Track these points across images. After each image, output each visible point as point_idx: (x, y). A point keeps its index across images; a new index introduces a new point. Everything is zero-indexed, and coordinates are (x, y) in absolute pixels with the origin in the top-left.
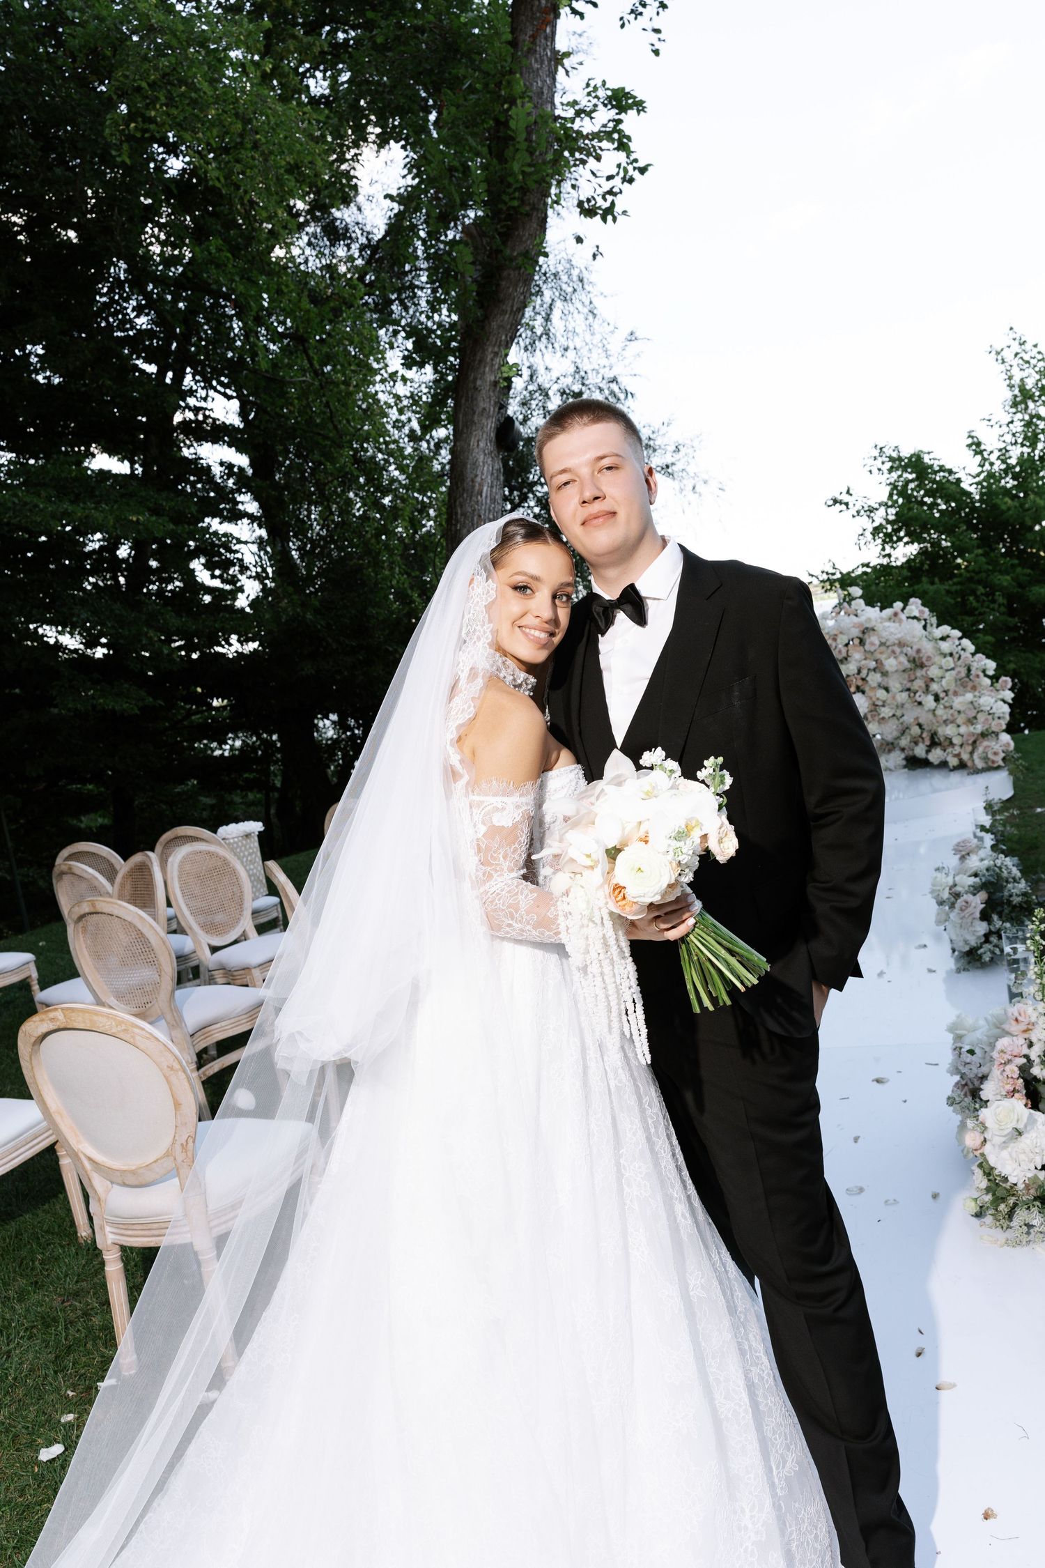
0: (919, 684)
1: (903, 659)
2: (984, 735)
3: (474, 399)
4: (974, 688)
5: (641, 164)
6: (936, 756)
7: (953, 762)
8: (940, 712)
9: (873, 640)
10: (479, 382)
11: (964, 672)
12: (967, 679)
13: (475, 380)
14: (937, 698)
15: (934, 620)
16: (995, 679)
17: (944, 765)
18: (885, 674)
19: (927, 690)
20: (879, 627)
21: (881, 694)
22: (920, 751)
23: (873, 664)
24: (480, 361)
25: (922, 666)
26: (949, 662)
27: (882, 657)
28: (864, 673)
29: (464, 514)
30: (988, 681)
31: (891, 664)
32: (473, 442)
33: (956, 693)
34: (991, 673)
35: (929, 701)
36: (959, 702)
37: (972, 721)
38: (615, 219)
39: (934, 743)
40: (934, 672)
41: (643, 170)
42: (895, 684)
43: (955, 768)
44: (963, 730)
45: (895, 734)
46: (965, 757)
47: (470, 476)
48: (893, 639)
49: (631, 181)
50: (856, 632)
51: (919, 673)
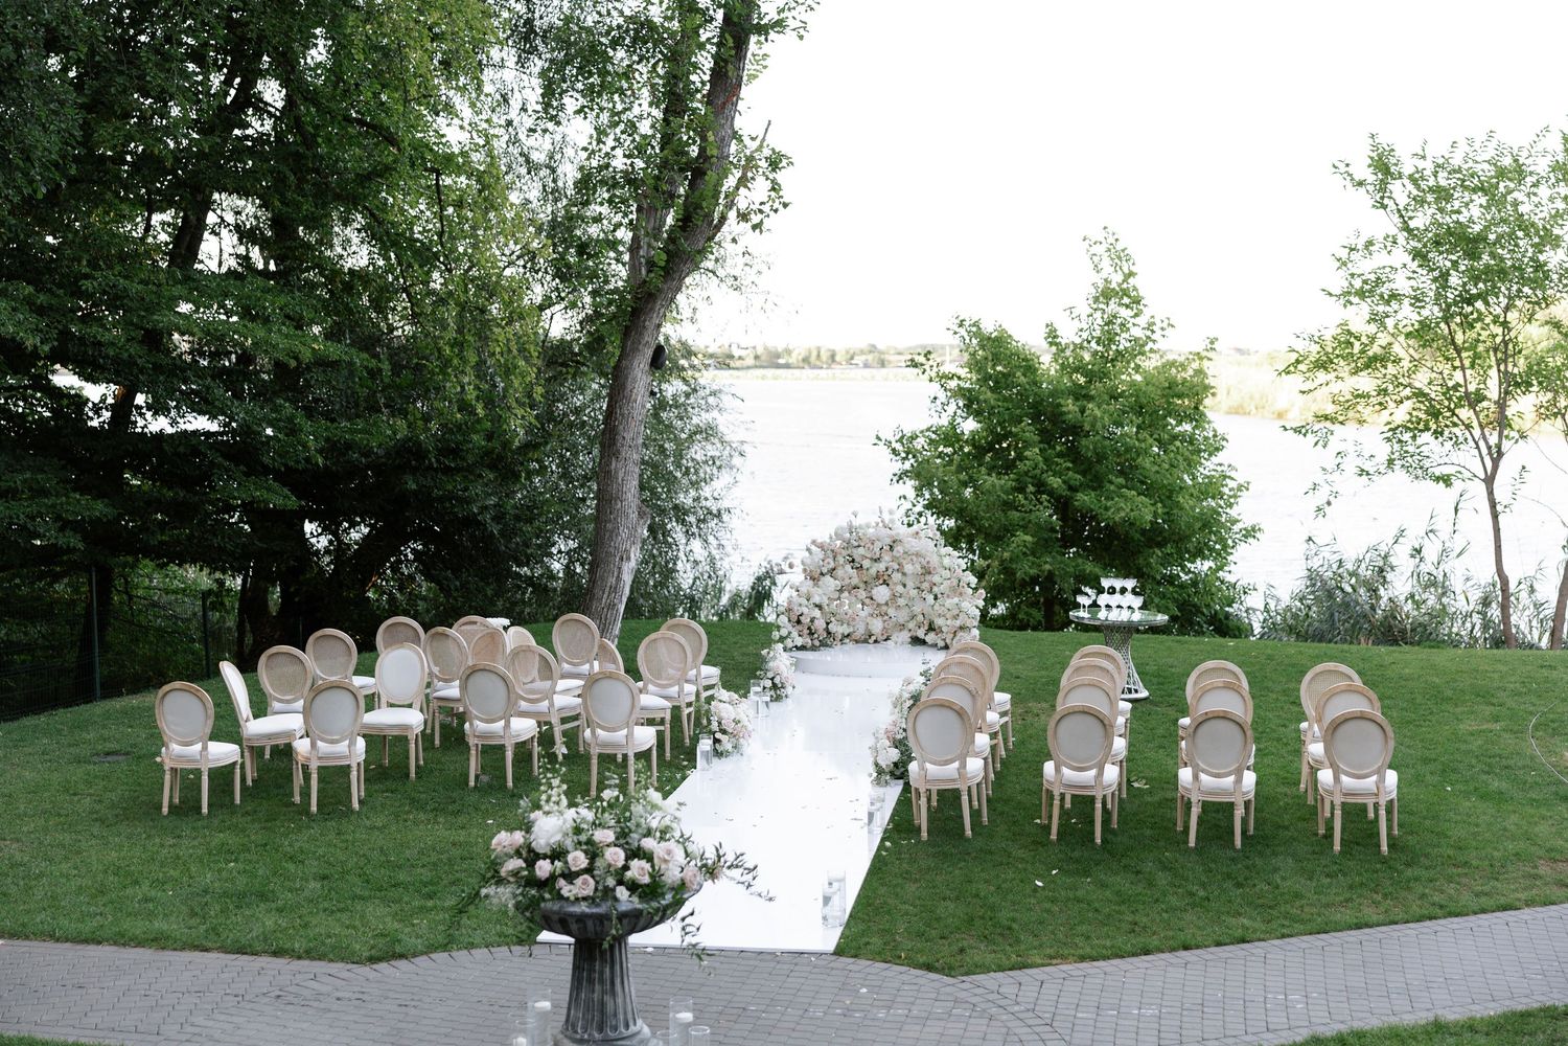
0: (925, 585)
1: (918, 567)
2: (961, 628)
3: (641, 334)
4: (961, 594)
5: (785, 200)
6: (931, 638)
7: (941, 644)
8: (936, 607)
9: (899, 549)
10: (647, 323)
11: (955, 582)
12: (956, 590)
13: (645, 321)
14: (936, 598)
15: (943, 542)
16: (976, 589)
17: (935, 645)
18: (904, 574)
19: (931, 591)
20: (905, 540)
21: (900, 588)
22: (921, 634)
23: (896, 567)
24: (651, 309)
25: (930, 573)
26: (947, 574)
27: (904, 562)
28: (889, 572)
29: (622, 415)
30: (971, 591)
31: (908, 568)
32: (636, 363)
33: (948, 596)
34: (973, 586)
35: (930, 598)
36: (950, 602)
37: (956, 617)
38: (761, 232)
39: (931, 628)
40: (936, 579)
41: (785, 205)
42: (910, 584)
43: (942, 648)
44: (949, 622)
45: (907, 618)
46: (948, 641)
47: (629, 387)
48: (913, 550)
49: (776, 211)
50: (889, 541)
51: (928, 577)
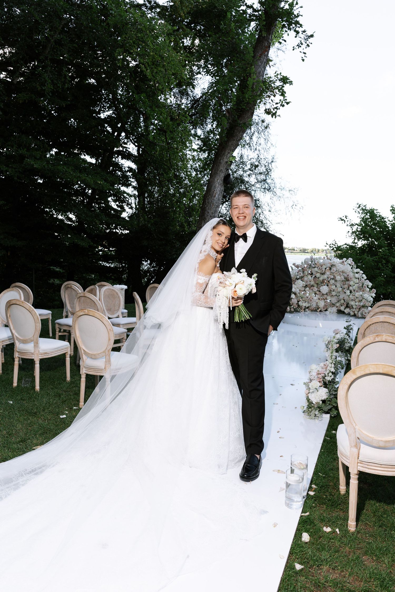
0: (346, 286)
1: (343, 277)
2: (363, 306)
3: (219, 166)
4: (363, 291)
5: (287, 101)
6: (347, 311)
7: (352, 314)
8: (351, 296)
9: (334, 269)
10: (221, 161)
11: (361, 285)
12: (361, 288)
13: (221, 160)
14: (351, 292)
15: (355, 266)
16: (371, 289)
17: (349, 314)
18: (336, 281)
19: (348, 289)
20: (337, 265)
21: (333, 287)
22: (342, 308)
23: (332, 277)
24: (223, 154)
25: (348, 280)
26: (357, 281)
27: (336, 275)
28: (329, 279)
29: (208, 202)
30: (369, 290)
31: (338, 278)
32: (216, 180)
33: (357, 291)
34: (370, 287)
35: (348, 292)
36: (357, 294)
37: (360, 301)
38: (276, 117)
39: (347, 306)
40: (351, 283)
41: (288, 103)
42: (338, 285)
43: (352, 316)
44: (357, 304)
45: (336, 301)
46: (356, 313)
48: (341, 270)
49: (283, 106)
50: (329, 265)
51: (347, 282)
